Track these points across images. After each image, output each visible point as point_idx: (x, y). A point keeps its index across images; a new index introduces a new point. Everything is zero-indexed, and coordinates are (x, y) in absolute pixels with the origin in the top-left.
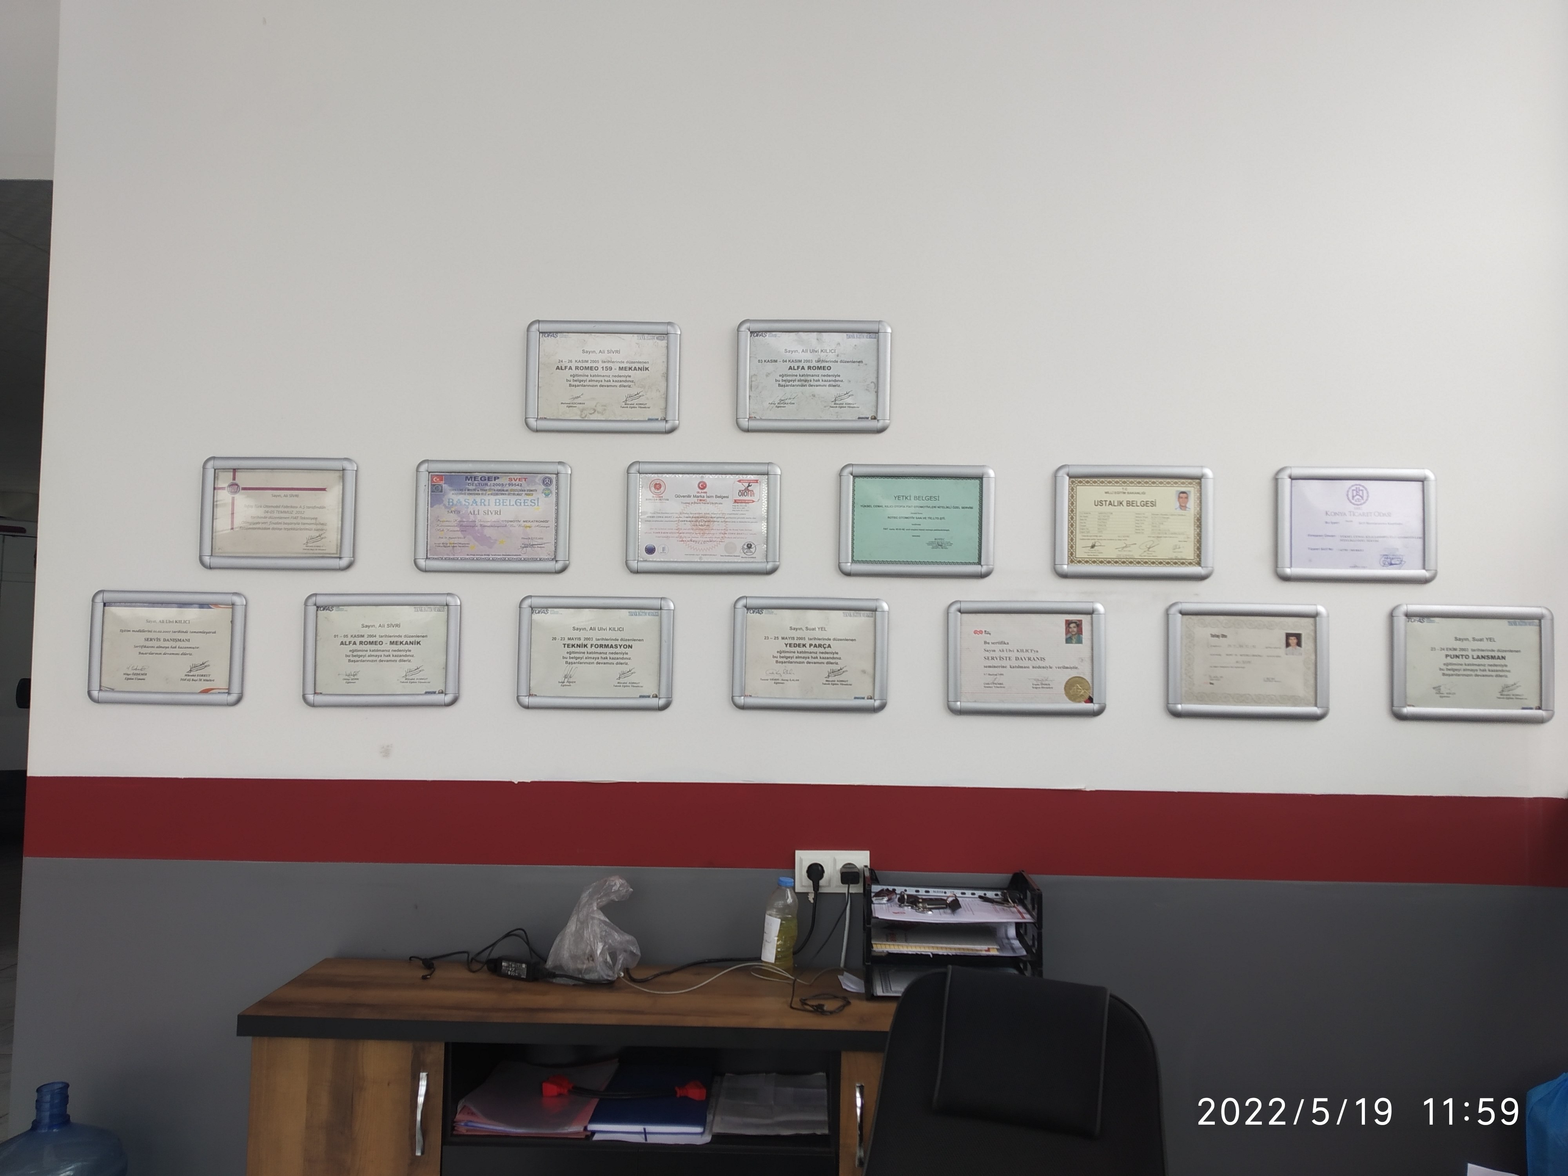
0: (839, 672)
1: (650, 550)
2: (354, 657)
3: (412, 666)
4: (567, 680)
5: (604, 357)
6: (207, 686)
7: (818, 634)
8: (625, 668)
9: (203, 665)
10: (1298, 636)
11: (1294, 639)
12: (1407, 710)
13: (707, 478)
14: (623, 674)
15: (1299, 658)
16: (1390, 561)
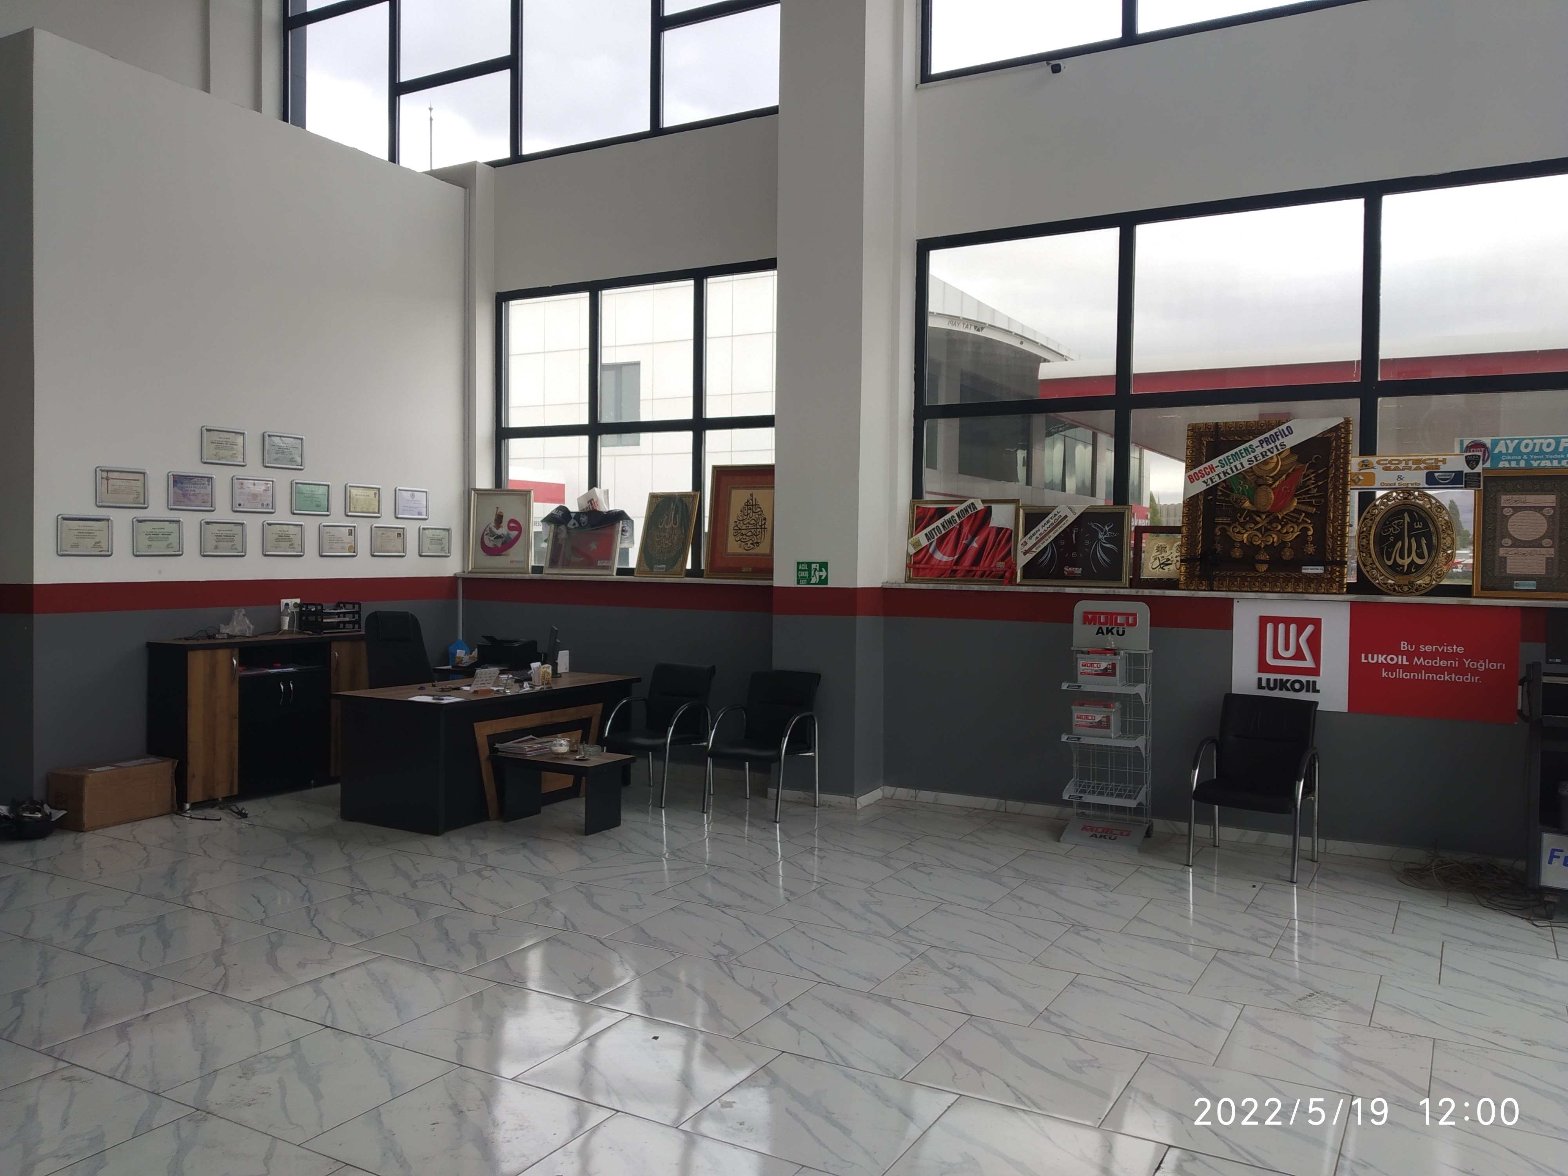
0: (293, 544)
1: (240, 505)
2: (150, 539)
3: (169, 542)
4: (216, 548)
5: (226, 440)
6: (102, 549)
7: (287, 533)
8: (233, 543)
9: (99, 542)
10: (400, 534)
11: (399, 535)
12: (423, 554)
13: (256, 482)
14: (232, 545)
15: (400, 540)
16: (419, 514)
